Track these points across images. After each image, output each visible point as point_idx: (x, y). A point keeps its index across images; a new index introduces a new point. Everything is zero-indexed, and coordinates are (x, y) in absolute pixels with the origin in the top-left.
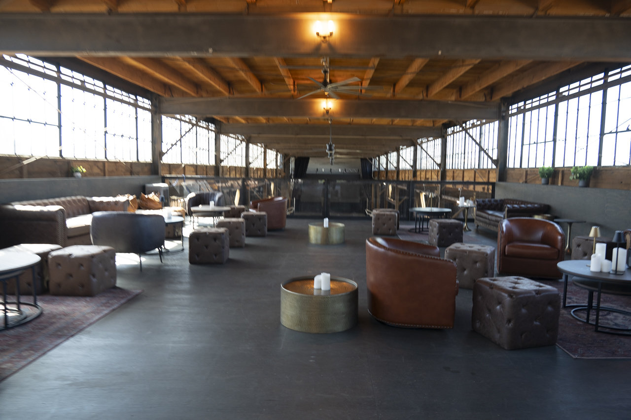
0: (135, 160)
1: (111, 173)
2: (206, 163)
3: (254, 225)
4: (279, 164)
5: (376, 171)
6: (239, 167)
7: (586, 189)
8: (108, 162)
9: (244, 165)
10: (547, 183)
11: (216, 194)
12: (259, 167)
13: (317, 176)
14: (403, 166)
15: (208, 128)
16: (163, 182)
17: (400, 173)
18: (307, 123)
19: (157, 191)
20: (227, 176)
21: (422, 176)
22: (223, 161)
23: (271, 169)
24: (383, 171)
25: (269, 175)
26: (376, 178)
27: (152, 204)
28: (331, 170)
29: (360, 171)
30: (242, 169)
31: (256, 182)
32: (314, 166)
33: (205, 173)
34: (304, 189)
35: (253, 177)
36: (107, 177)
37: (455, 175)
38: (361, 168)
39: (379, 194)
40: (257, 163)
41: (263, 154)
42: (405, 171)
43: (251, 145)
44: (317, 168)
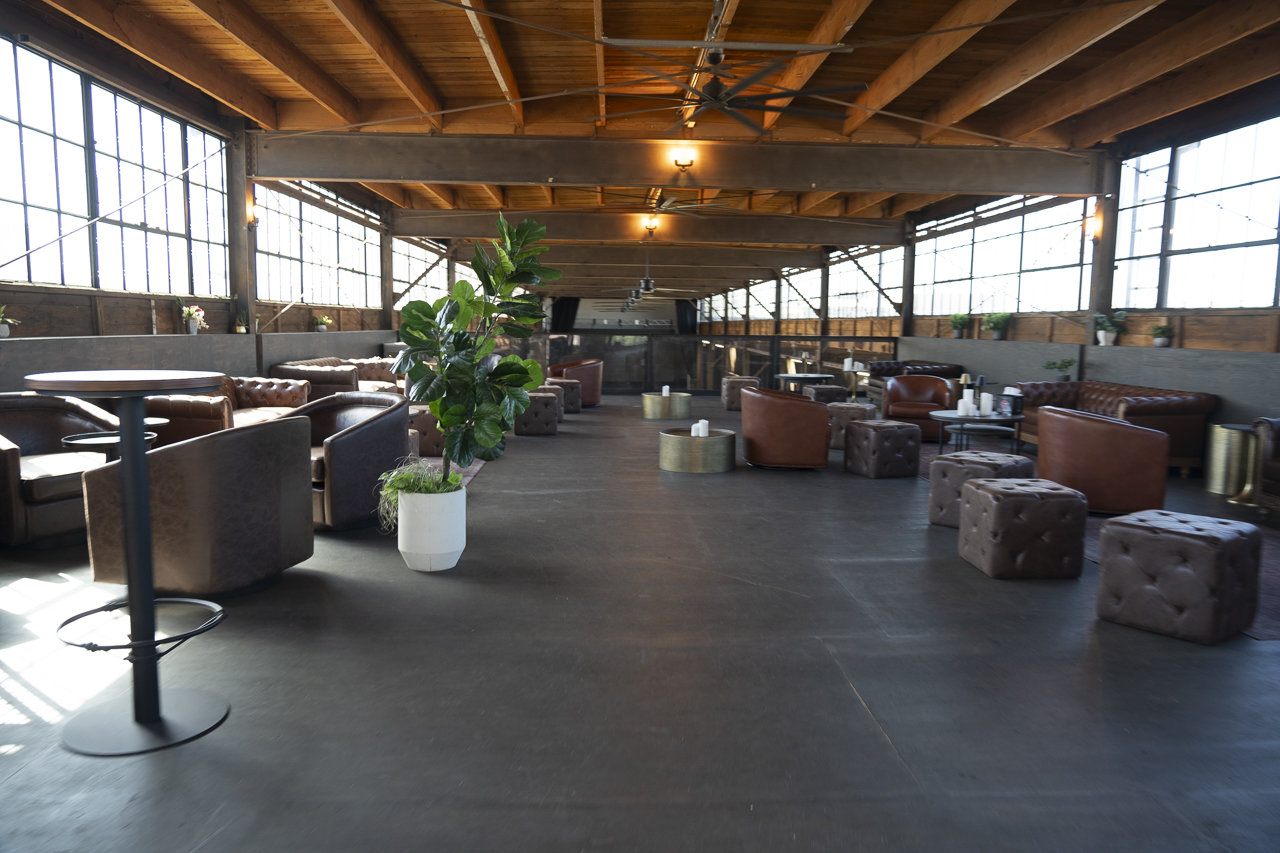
5: (704, 323)
7: (1003, 342)
8: (343, 308)
10: (961, 337)
14: (757, 313)
21: (790, 329)
24: (718, 323)
28: (620, 321)
29: (675, 324)
32: (589, 313)
37: (843, 327)
38: (676, 318)
39: (711, 365)
44: (593, 317)
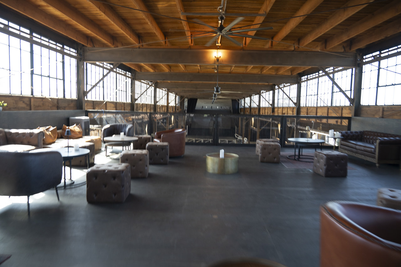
0: (61, 96)
1: (37, 107)
2: (124, 101)
3: (157, 154)
4: (177, 103)
5: (242, 108)
6: (149, 104)
8: (34, 98)
9: (153, 103)
11: (127, 126)
12: (163, 104)
13: (203, 112)
14: (264, 104)
15: (125, 75)
16: (87, 115)
17: (261, 109)
18: (199, 72)
19: (78, 123)
20: (140, 111)
21: (279, 112)
22: (137, 99)
23: (172, 106)
24: (247, 108)
25: (170, 110)
26: (242, 113)
27: (72, 134)
28: (212, 107)
29: (231, 108)
30: (152, 106)
31: (161, 116)
32: (201, 104)
33: (123, 108)
34: (195, 120)
35: (159, 112)
36: (32, 111)
37: (309, 111)
38: (232, 106)
39: (244, 123)
40: (162, 102)
41: (166, 95)
42: (265, 108)
43: (158, 89)
44: (202, 105)
